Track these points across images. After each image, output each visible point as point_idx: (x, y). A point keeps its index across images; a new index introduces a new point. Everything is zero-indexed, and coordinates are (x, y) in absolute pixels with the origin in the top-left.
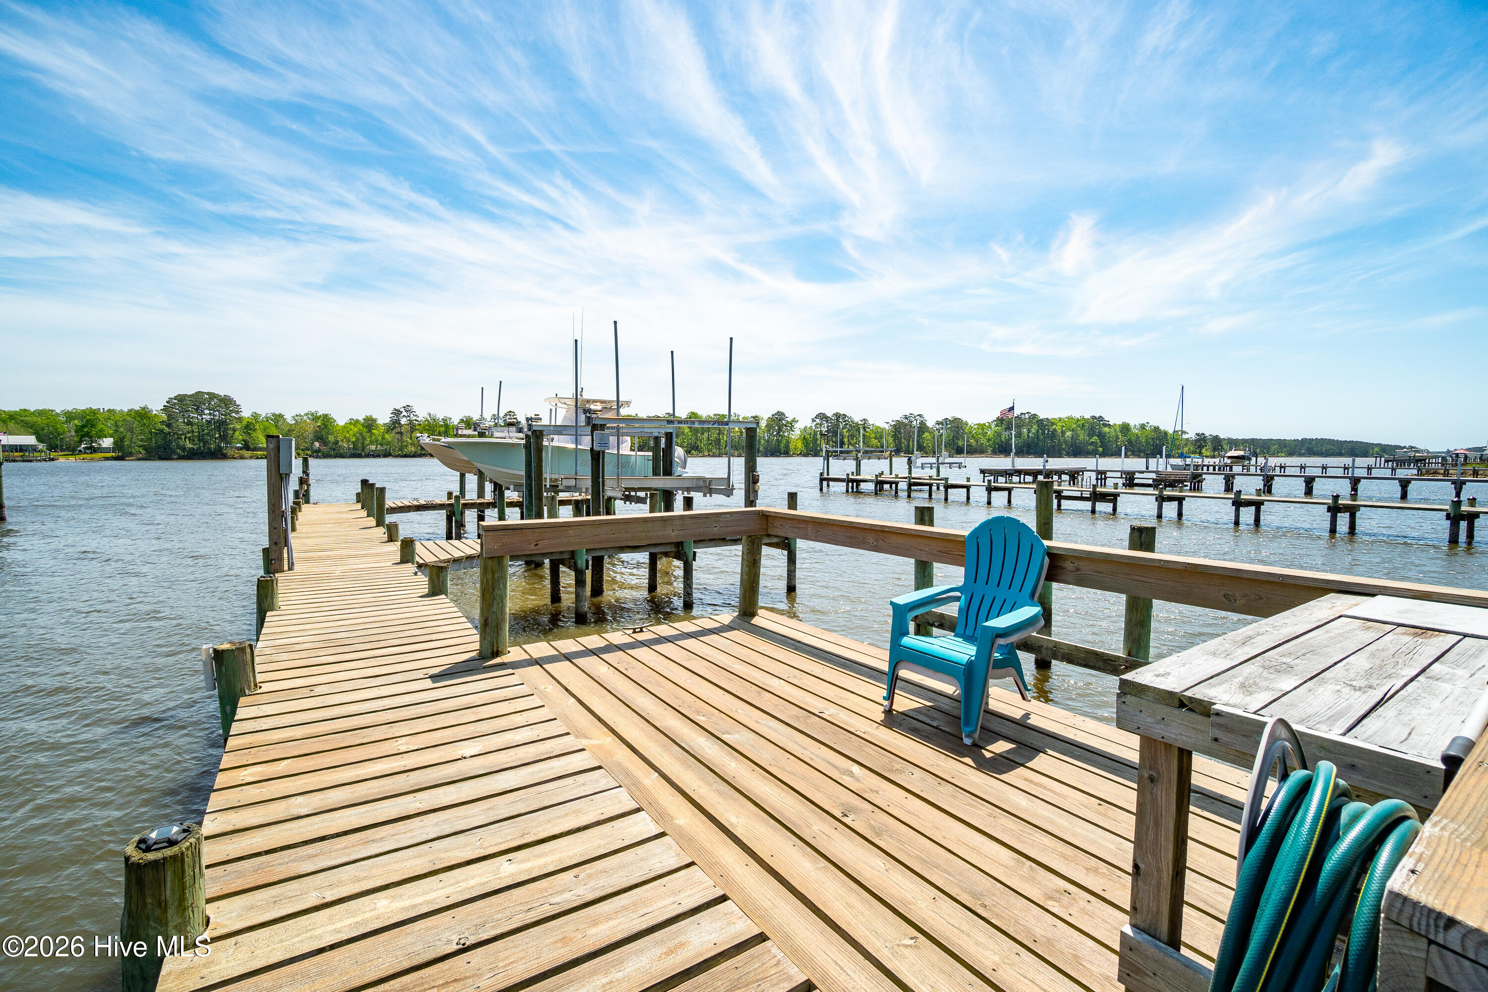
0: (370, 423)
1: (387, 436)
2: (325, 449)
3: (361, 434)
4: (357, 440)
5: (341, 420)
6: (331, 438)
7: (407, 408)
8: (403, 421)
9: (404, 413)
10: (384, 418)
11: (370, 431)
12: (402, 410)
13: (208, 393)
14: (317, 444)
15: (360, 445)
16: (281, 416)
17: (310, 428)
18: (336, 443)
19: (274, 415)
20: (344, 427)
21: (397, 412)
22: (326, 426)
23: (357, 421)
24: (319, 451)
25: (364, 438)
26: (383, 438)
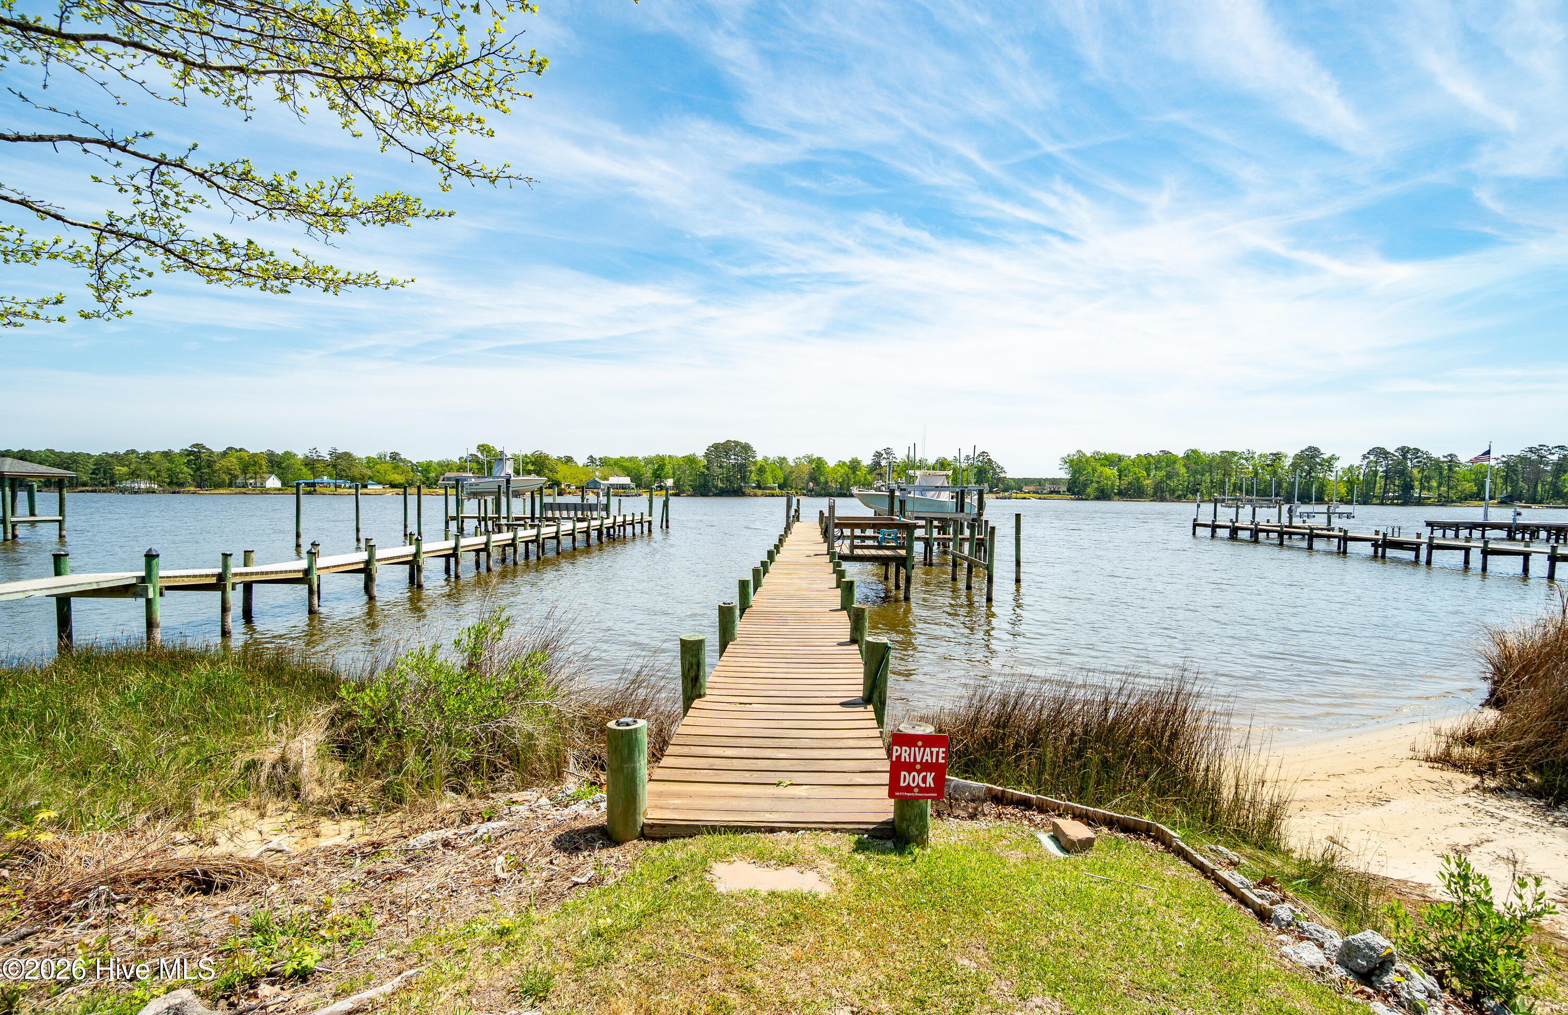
0: (854, 465)
1: (869, 477)
2: (817, 489)
3: (847, 475)
4: (843, 480)
5: (831, 462)
6: (822, 479)
7: (888, 451)
8: (883, 463)
9: (885, 456)
10: (867, 460)
11: (854, 473)
12: (883, 452)
13: (734, 442)
14: (811, 484)
15: (845, 486)
16: (784, 459)
17: (807, 469)
18: (827, 482)
19: (779, 458)
20: (834, 469)
21: (878, 455)
22: (819, 468)
23: (844, 463)
24: (811, 491)
25: (849, 478)
26: (865, 479)
